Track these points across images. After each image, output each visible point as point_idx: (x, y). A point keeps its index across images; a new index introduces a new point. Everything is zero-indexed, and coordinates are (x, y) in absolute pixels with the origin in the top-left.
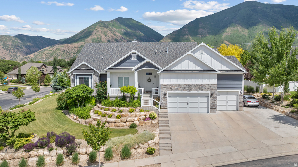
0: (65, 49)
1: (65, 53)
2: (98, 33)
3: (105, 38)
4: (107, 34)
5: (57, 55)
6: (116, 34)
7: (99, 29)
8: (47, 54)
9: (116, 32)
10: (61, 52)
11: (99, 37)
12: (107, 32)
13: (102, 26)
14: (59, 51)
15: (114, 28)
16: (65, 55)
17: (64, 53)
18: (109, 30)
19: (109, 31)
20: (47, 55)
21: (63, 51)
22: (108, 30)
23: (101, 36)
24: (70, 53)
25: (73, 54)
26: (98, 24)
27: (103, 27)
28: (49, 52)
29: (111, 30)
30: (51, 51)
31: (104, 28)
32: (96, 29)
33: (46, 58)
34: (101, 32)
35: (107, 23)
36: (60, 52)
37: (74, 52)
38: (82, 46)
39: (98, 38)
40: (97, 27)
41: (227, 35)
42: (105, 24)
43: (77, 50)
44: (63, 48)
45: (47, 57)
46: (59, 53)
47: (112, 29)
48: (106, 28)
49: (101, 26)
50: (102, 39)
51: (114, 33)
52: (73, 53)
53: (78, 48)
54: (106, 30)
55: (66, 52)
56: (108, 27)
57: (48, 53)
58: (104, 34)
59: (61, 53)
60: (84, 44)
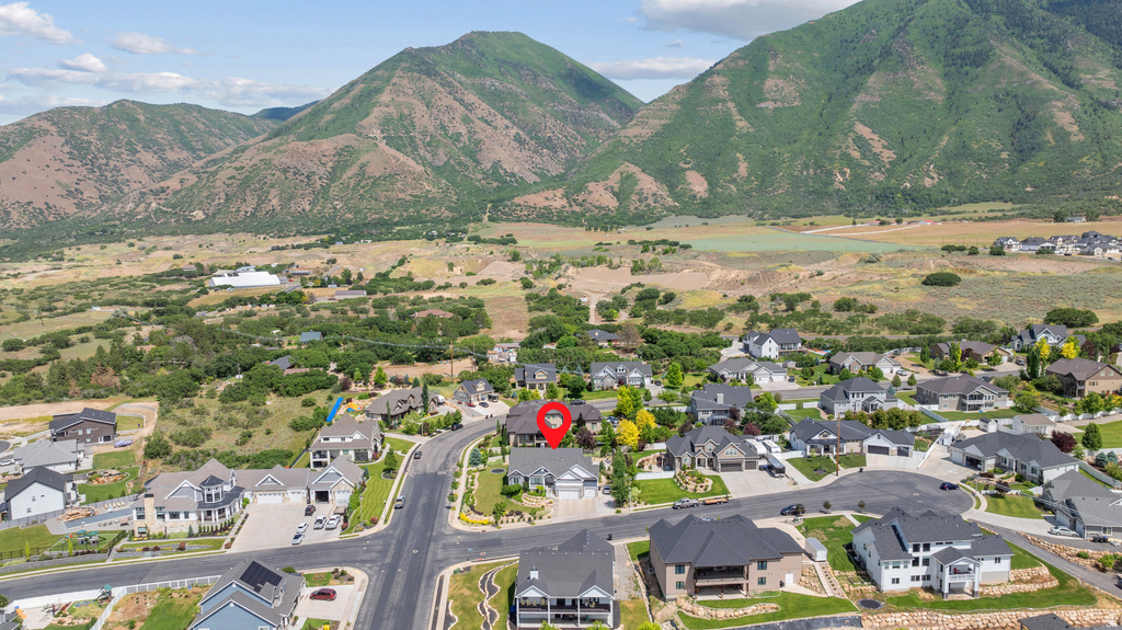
0: (289, 164)
1: (290, 175)
2: (402, 99)
3: (427, 117)
4: (433, 100)
5: (265, 183)
6: (465, 98)
7: (405, 82)
8: (229, 182)
9: (466, 92)
10: (278, 173)
11: (406, 112)
12: (433, 92)
13: (416, 68)
14: (270, 171)
15: (459, 76)
16: (292, 186)
17: (286, 178)
18: (441, 84)
19: (441, 89)
20: (228, 186)
21: (285, 171)
22: (437, 85)
23: (411, 108)
24: (308, 177)
25: (320, 179)
26: (401, 61)
27: (420, 71)
28: (235, 173)
29: (449, 84)
30: (243, 168)
31: (423, 77)
32: (395, 80)
33: (227, 195)
34: (410, 92)
35: (432, 55)
36: (273, 175)
37: (322, 171)
38: (348, 150)
39: (401, 117)
40: (399, 72)
41: (867, 103)
42: (424, 63)
43: (331, 164)
44: (284, 160)
45: (230, 191)
46: (269, 177)
47: (451, 79)
48: (429, 75)
49: (410, 70)
50: (415, 120)
51: (459, 96)
52: (317, 178)
53: (334, 156)
54: (429, 83)
55: (295, 174)
56: (436, 74)
57: (233, 177)
58: (423, 99)
59: (276, 177)
60: (354, 143)
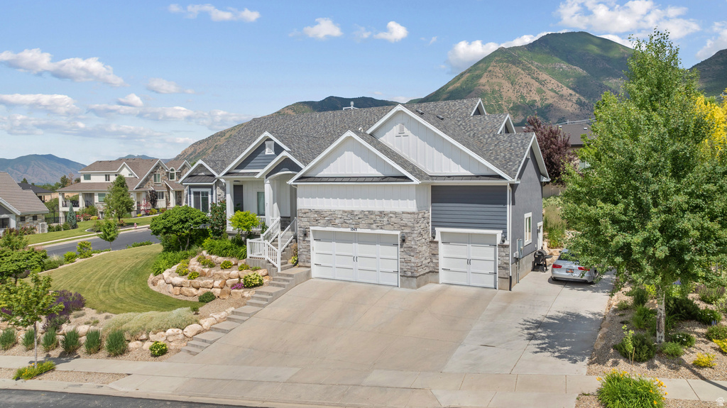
2: (495, 80)
3: (511, 91)
4: (517, 80)
6: (540, 77)
7: (498, 69)
9: (540, 73)
11: (497, 88)
12: (516, 74)
13: (505, 60)
15: (536, 63)
18: (523, 69)
19: (522, 72)
22: (520, 70)
23: (500, 85)
26: (495, 56)
27: (508, 62)
29: (529, 69)
31: (510, 65)
32: (490, 68)
34: (501, 75)
35: (518, 52)
39: (493, 92)
40: (493, 64)
42: (511, 56)
47: (530, 65)
48: (514, 63)
49: (501, 61)
50: (503, 93)
51: (535, 75)
54: (514, 69)
56: (520, 63)
58: (509, 79)
